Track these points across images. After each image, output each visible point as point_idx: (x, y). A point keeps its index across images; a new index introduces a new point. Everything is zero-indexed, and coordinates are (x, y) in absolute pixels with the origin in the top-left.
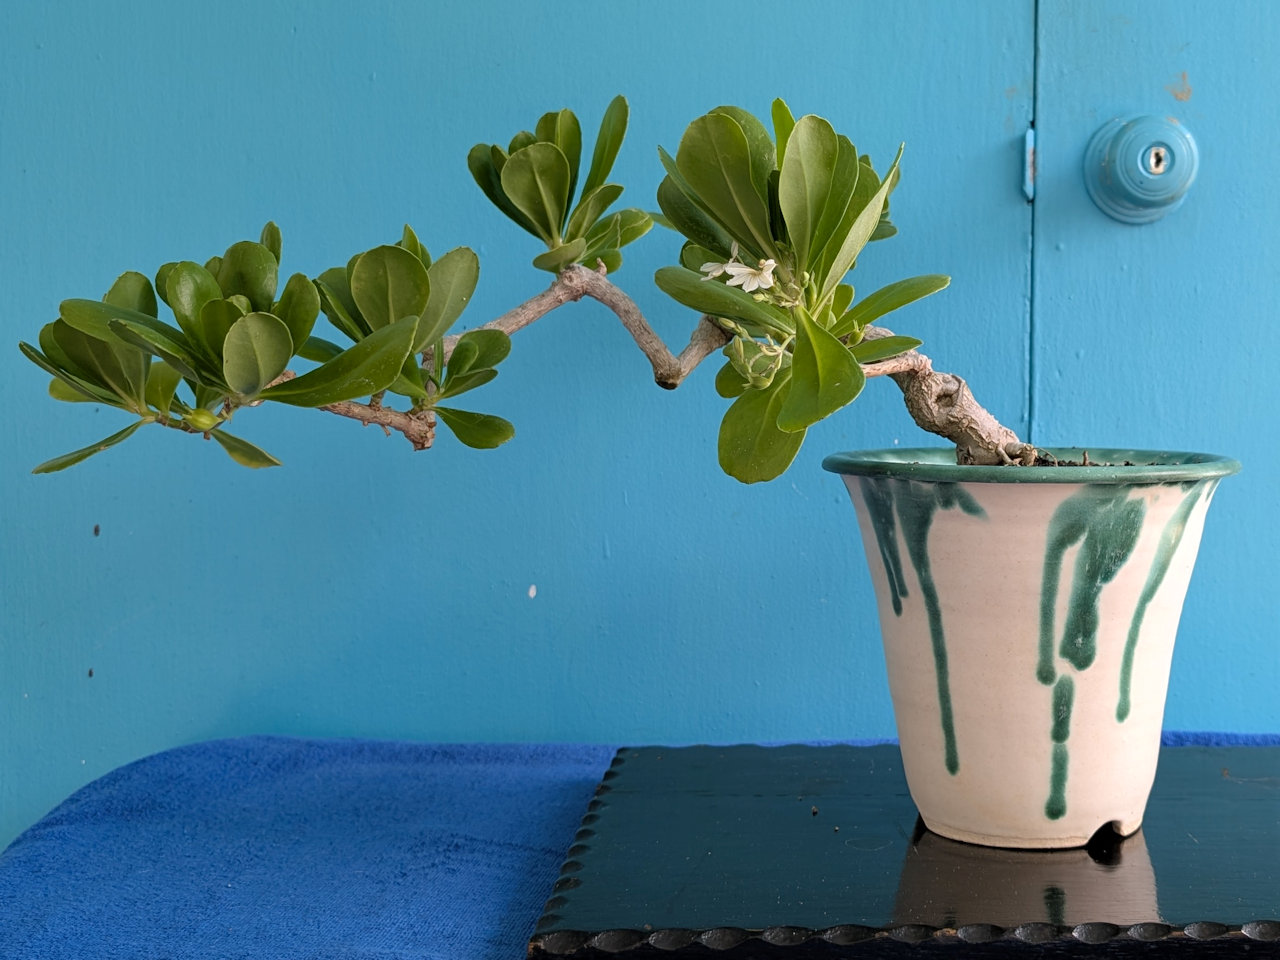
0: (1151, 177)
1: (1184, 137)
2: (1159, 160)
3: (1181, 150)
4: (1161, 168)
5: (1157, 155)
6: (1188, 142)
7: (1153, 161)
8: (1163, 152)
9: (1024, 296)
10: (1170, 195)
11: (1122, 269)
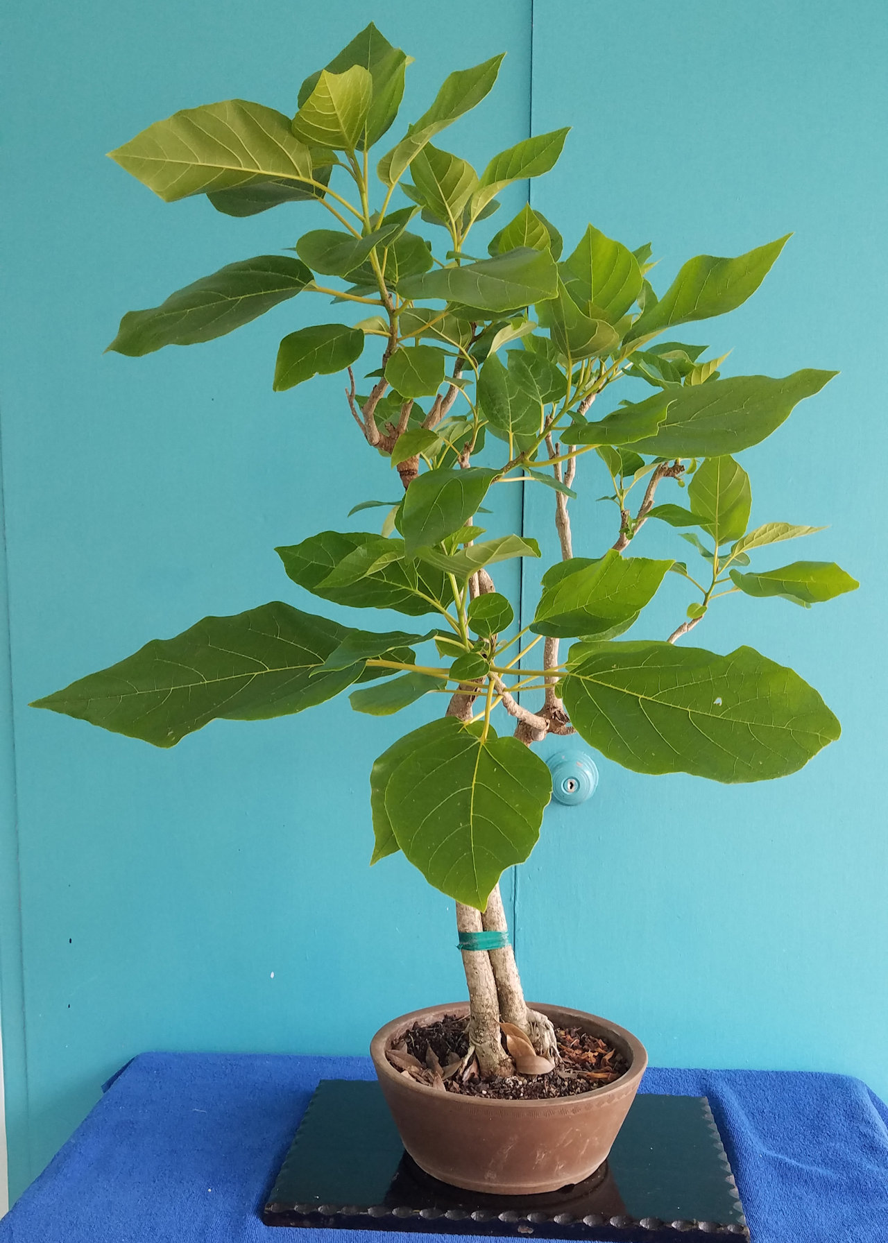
0: (568, 794)
1: (585, 773)
2: (572, 785)
4: (573, 788)
5: (571, 783)
6: (587, 779)
7: (569, 785)
8: (574, 782)
11: (561, 827)
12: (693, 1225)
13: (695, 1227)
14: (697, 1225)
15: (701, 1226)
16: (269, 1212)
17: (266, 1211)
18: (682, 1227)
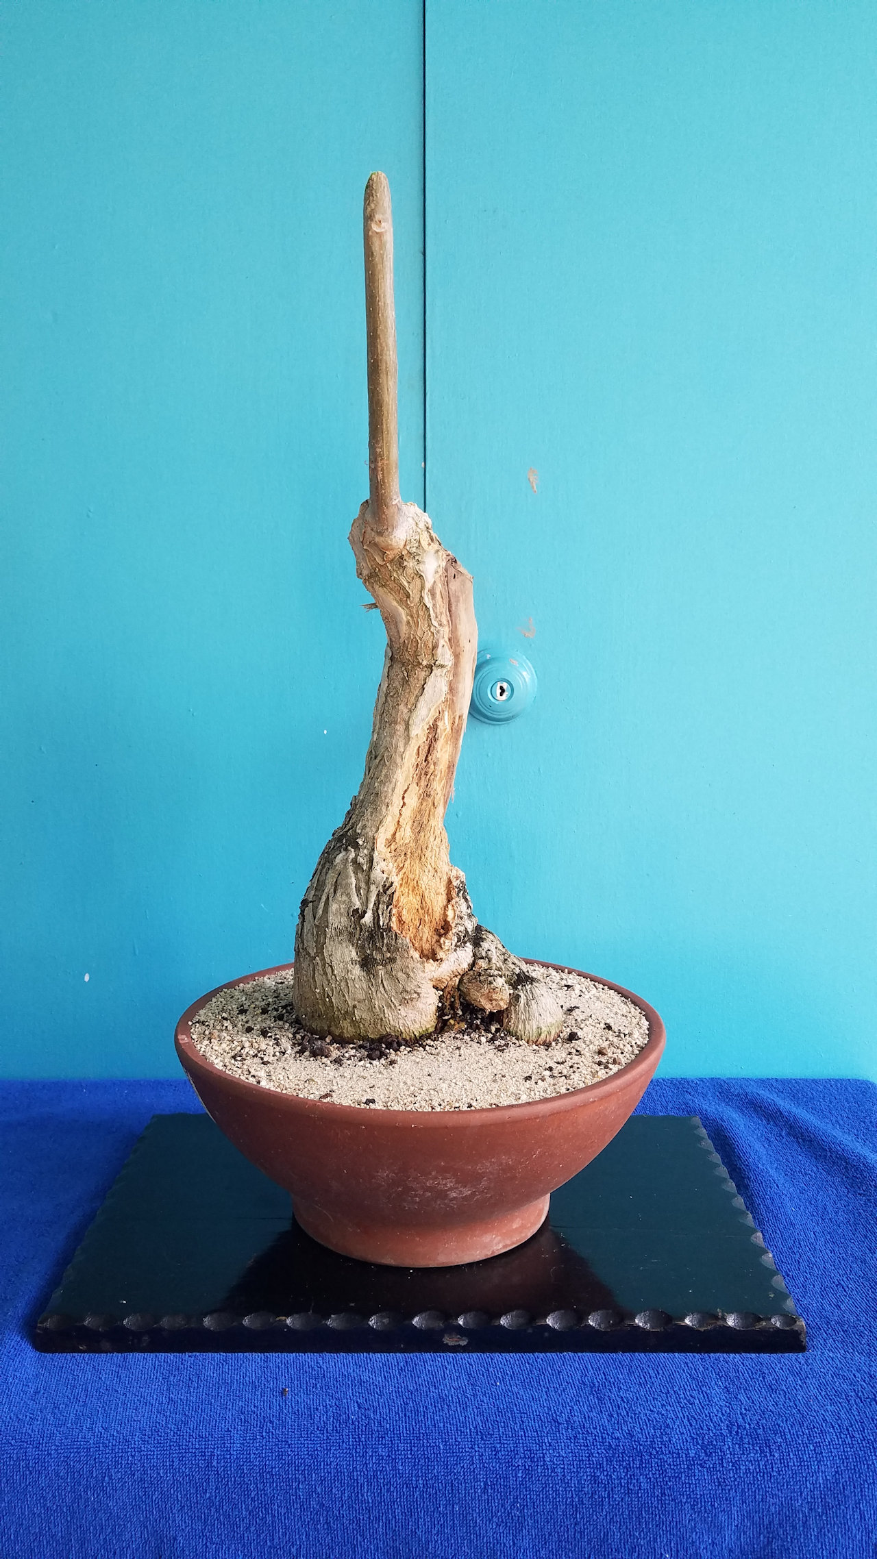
0: (497, 703)
1: (521, 674)
2: (503, 691)
3: (518, 683)
4: (504, 697)
5: (501, 688)
6: (524, 678)
7: (499, 691)
8: (505, 686)
10: (511, 715)
12: (716, 1318)
13: (720, 1323)
14: (725, 1320)
15: (731, 1321)
16: (45, 1329)
17: (40, 1328)
18: (701, 1323)
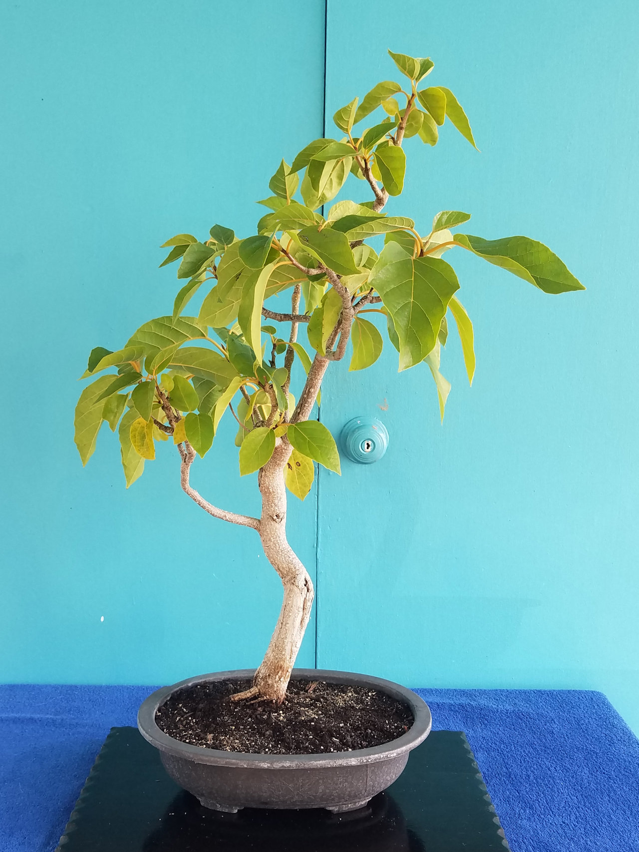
0: (365, 453)
1: (380, 436)
3: (378, 441)
4: (369, 449)
5: (368, 444)
6: (382, 438)
7: (366, 446)
9: (315, 494)
10: (374, 460)
